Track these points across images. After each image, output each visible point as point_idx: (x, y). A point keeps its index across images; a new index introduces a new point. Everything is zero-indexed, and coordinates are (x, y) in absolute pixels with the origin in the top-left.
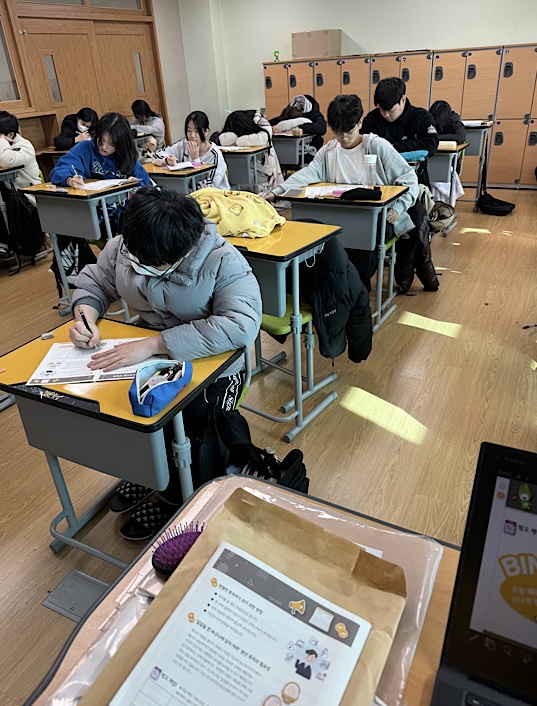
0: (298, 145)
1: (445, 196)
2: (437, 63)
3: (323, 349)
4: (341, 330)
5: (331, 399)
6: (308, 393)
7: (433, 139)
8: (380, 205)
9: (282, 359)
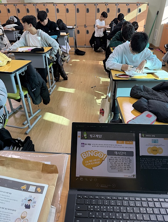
0: (14, 34)
1: (65, 50)
2: (57, 7)
3: (34, 102)
4: (39, 95)
5: (39, 117)
6: (31, 117)
7: (58, 32)
8: (44, 53)
9: (21, 108)
